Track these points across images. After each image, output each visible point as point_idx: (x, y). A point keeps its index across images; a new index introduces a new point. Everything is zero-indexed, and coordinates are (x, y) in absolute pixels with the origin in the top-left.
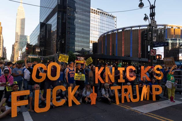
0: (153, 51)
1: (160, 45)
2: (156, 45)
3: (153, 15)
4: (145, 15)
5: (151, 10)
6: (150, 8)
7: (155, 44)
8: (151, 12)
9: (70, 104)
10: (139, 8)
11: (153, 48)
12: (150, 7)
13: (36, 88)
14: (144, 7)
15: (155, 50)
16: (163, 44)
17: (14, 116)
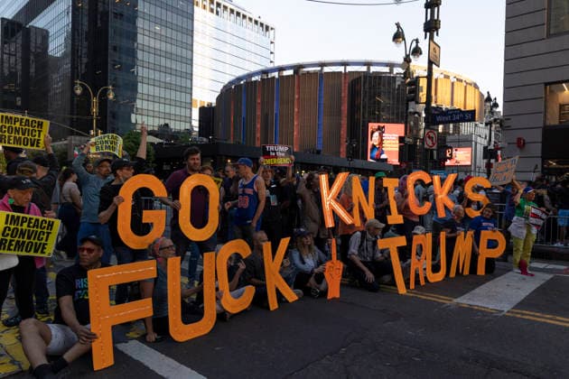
0: (432, 135)
1: (451, 118)
2: (439, 119)
3: (431, 27)
4: (398, 25)
5: (429, 10)
6: (427, 6)
7: (438, 115)
8: (429, 18)
9: (273, 304)
13: (161, 249)
15: (436, 133)
16: (461, 115)
17: (105, 365)
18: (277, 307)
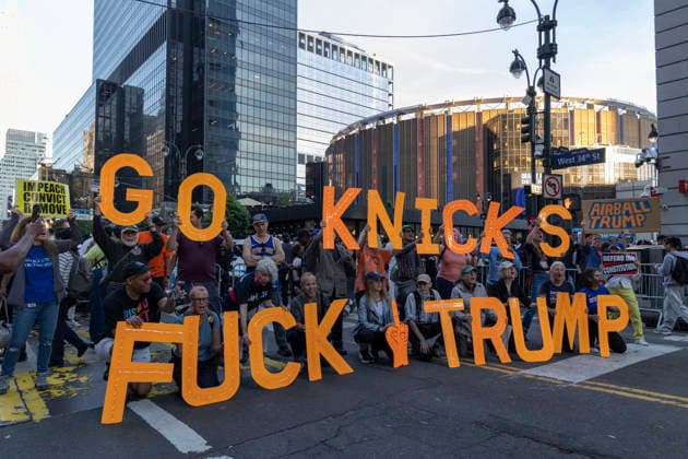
0: (553, 181)
1: (576, 159)
2: (561, 161)
3: (547, 52)
4: (516, 53)
5: (543, 33)
6: (540, 29)
7: (559, 157)
8: (543, 43)
10: (498, 26)
11: (553, 172)
12: (537, 23)
14: (515, 23)
15: (559, 178)
16: (588, 156)
17: (113, 421)
18: (320, 377)
